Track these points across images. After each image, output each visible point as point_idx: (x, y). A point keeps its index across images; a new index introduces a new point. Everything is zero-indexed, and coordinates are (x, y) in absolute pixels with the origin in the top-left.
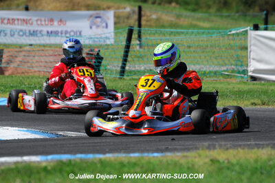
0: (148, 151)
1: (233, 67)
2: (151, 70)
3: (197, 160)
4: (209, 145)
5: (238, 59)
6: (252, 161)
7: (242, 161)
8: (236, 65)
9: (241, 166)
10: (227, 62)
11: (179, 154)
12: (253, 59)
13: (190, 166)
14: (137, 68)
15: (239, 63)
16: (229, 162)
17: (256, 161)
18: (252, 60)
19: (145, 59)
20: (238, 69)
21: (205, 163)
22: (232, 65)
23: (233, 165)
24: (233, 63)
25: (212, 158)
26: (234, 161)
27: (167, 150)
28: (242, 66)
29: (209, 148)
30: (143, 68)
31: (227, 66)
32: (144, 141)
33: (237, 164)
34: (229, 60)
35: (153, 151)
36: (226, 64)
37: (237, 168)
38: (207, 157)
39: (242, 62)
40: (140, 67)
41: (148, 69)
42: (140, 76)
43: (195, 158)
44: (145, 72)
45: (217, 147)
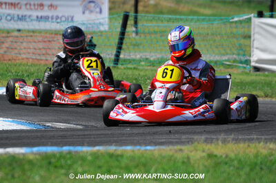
0: (140, 144)
1: (235, 56)
2: (147, 59)
3: (193, 154)
4: (207, 138)
5: (240, 47)
6: (252, 156)
7: (240, 156)
8: (238, 54)
9: (240, 161)
10: (228, 51)
11: (171, 147)
12: (257, 48)
13: (185, 160)
14: (133, 57)
15: (241, 52)
16: (227, 156)
17: (256, 156)
18: (255, 50)
19: (141, 47)
20: (240, 59)
21: (202, 158)
22: (233, 54)
23: (232, 160)
24: (235, 52)
25: (209, 152)
26: (232, 155)
28: (244, 55)
29: (206, 141)
30: (138, 56)
31: (228, 56)
33: (236, 159)
34: (231, 50)
35: (146, 145)
36: (227, 54)
37: (236, 163)
38: (203, 151)
39: (244, 51)
40: (136, 56)
41: (144, 57)
42: (135, 66)
43: (191, 152)
44: (140, 61)
45: (214, 141)
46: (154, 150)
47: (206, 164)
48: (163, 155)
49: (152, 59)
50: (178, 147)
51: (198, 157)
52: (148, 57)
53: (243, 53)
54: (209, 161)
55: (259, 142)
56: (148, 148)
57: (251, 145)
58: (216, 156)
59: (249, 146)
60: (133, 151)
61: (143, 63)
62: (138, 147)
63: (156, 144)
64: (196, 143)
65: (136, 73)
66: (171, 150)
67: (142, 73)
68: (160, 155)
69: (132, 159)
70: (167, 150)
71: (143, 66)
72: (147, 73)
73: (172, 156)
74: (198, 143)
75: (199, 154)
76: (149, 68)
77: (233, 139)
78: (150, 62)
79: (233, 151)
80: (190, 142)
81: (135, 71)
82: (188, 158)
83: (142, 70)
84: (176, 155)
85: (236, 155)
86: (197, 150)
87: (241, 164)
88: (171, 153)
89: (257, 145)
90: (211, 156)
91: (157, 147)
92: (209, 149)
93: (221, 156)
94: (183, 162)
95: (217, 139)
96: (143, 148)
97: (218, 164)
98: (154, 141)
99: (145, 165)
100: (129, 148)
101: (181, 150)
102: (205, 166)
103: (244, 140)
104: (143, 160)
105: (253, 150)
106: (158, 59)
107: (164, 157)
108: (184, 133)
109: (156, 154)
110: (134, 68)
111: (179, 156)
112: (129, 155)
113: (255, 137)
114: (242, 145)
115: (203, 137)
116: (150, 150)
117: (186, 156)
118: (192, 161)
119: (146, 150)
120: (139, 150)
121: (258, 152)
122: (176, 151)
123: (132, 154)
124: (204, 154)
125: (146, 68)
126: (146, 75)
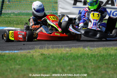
0: (12, 50)
1: (51, 11)
2: (14, 13)
3: (34, 54)
4: (40, 47)
5: (53, 7)
6: (59, 54)
7: (55, 54)
8: (52, 10)
9: (54, 56)
10: (48, 9)
11: (25, 51)
12: (60, 8)
13: (32, 56)
14: (7, 12)
15: (54, 9)
16: (49, 54)
17: (61, 54)
18: (59, 8)
19: (11, 8)
20: (53, 12)
21: (38, 55)
22: (50, 10)
23: (51, 56)
24: (51, 9)
25: (41, 53)
26: (51, 54)
27: (21, 49)
28: (55, 11)
29: (40, 48)
30: (10, 12)
31: (48, 11)
32: (10, 45)
33: (53, 55)
34: (49, 8)
35: (15, 50)
36: (48, 10)
37: (53, 57)
38: (39, 52)
39: (55, 9)
40: (9, 11)
41: (13, 12)
42: (9, 16)
43: (34, 53)
44: (11, 14)
45: (43, 48)
46: (18, 52)
47: (40, 58)
48: (22, 54)
49: (16, 13)
50: (28, 51)
51: (37, 55)
52: (14, 12)
53: (54, 10)
54: (42, 57)
55: (62, 48)
56: (16, 51)
57: (59, 49)
58: (44, 54)
59: (58, 50)
60: (9, 53)
61: (12, 15)
62: (11, 51)
63: (19, 50)
64: (36, 49)
65: (9, 19)
66: (25, 52)
67: (12, 19)
68: (21, 55)
69: (9, 56)
70: (23, 52)
71: (12, 16)
72: (14, 19)
73: (26, 55)
74: (37, 49)
75: (37, 54)
76: (15, 17)
77: (52, 47)
78: (15, 14)
79: (51, 52)
80: (33, 48)
81: (9, 18)
82: (33, 55)
83: (12, 18)
84: (27, 54)
85: (53, 54)
86: (36, 52)
87: (55, 58)
88: (25, 54)
89: (61, 49)
90: (42, 54)
91: (19, 51)
92: (41, 52)
93: (47, 55)
94: (31, 57)
95: (45, 47)
96: (13, 52)
97: (45, 58)
98: (18, 48)
99: (14, 59)
100: (7, 52)
101: (29, 52)
102: (40, 59)
103: (56, 47)
104: (13, 57)
105: (59, 51)
106: (19, 13)
107: (22, 56)
108: (30, 45)
109: (19, 54)
110: (9, 17)
111: (29, 55)
112: (7, 55)
113: (60, 46)
114: (55, 49)
115: (39, 46)
116: (16, 53)
117: (32, 55)
118: (34, 57)
119: (15, 52)
120: (12, 52)
121: (62, 52)
122: (28, 53)
123: (8, 54)
124: (40, 54)
125: (13, 17)
126: (14, 20)
